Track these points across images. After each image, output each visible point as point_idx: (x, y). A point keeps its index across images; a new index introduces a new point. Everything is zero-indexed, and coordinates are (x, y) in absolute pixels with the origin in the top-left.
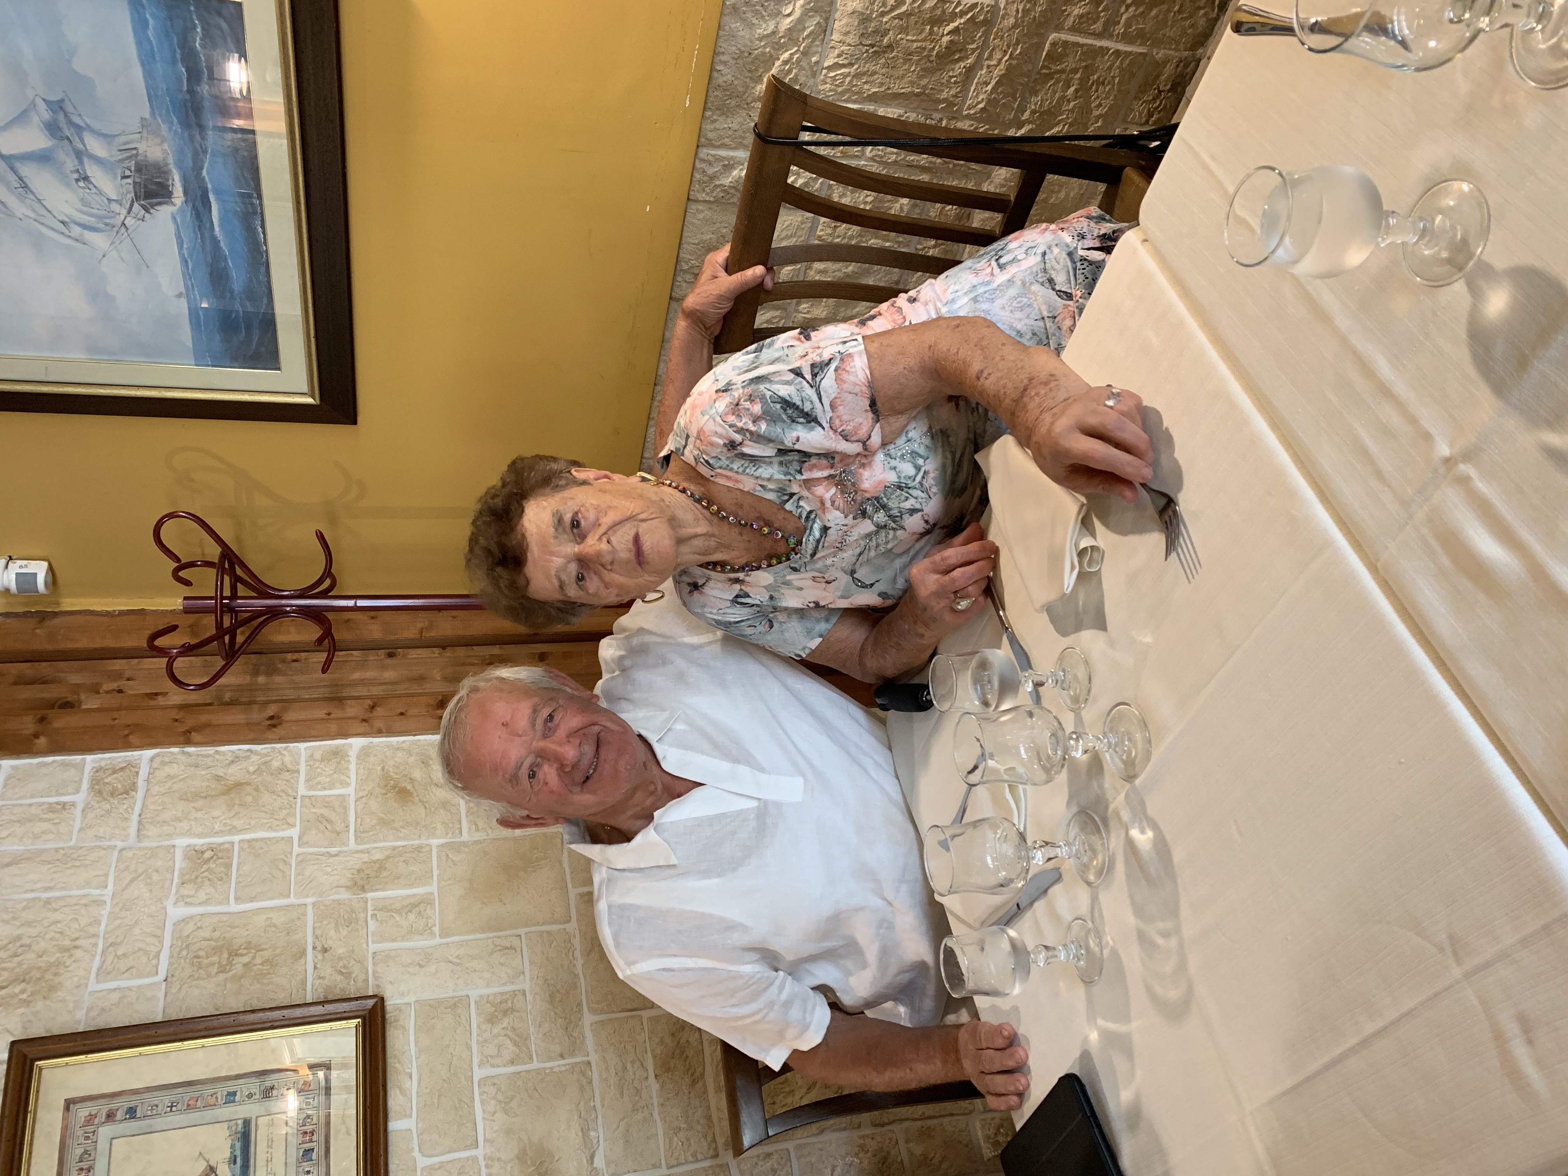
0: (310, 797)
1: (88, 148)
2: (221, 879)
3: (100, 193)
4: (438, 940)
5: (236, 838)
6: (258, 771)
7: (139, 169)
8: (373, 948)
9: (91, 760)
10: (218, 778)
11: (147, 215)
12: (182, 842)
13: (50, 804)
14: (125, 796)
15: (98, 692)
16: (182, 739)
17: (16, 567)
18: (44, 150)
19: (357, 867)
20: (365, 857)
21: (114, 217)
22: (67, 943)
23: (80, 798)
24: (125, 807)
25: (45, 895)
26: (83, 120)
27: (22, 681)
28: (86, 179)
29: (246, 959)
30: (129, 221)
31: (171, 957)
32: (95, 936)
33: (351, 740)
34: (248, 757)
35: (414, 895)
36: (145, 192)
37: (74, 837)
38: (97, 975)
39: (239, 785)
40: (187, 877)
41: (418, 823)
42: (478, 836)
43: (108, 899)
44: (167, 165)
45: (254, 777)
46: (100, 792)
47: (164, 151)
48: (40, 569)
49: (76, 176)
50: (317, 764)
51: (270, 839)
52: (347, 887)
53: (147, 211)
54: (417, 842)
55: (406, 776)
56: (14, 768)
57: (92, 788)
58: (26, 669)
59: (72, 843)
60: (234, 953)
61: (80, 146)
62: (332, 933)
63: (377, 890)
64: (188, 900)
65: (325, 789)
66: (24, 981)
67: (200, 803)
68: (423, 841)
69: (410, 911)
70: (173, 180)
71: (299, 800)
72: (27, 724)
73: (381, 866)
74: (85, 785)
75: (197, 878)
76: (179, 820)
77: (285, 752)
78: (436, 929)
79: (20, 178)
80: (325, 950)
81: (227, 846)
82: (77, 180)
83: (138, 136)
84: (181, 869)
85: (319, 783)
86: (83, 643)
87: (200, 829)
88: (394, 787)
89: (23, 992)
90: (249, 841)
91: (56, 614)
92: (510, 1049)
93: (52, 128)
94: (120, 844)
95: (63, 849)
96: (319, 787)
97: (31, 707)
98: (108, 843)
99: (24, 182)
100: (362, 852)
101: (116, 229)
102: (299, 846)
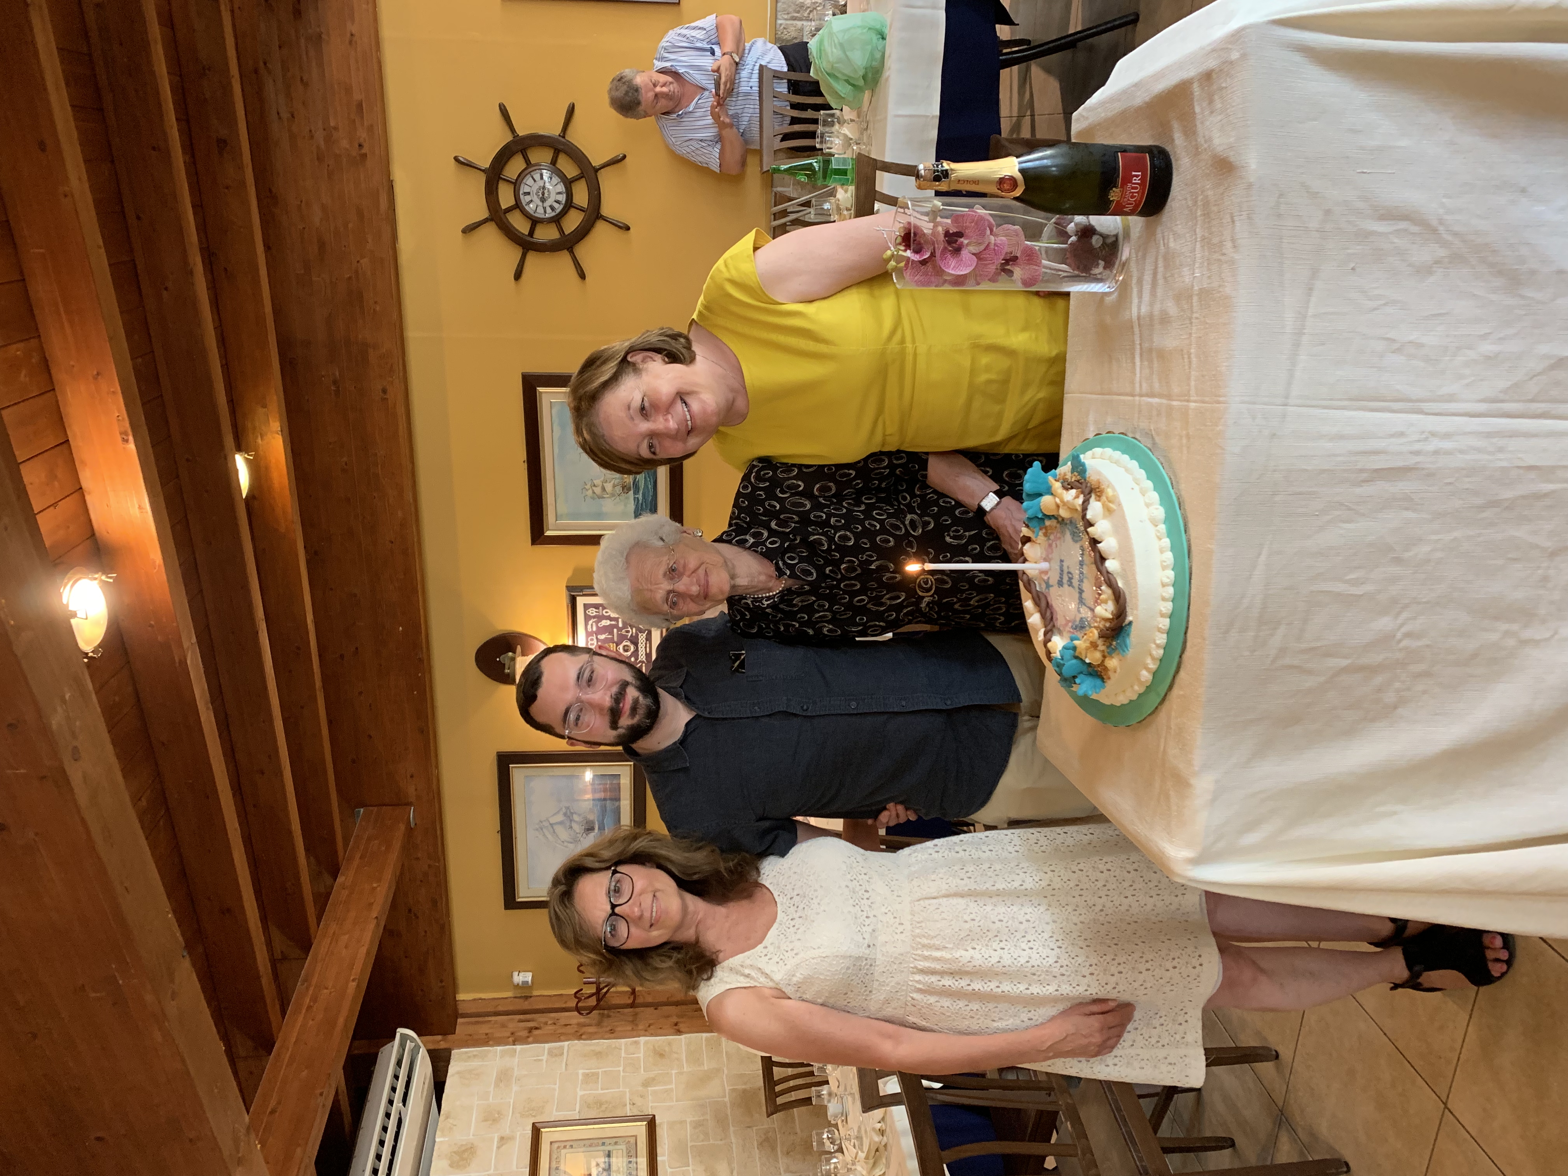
0: (626, 1057)
2: (595, 1083)
4: (675, 1102)
5: (600, 1070)
6: (607, 1048)
8: (650, 1105)
9: (547, 1046)
10: (592, 1051)
12: (581, 1072)
15: (548, 1024)
16: (579, 1038)
17: (522, 975)
18: (562, 821)
19: (644, 1079)
20: (648, 1076)
22: (544, 1102)
23: (545, 1058)
24: (560, 1060)
25: (536, 1087)
26: (574, 811)
27: (522, 1020)
29: (606, 1104)
30: (581, 840)
31: (580, 1103)
33: (641, 1038)
34: (603, 1044)
35: (665, 1088)
37: (544, 1069)
38: (556, 1109)
39: (600, 1053)
40: (583, 1082)
41: (667, 1065)
42: (690, 1069)
44: (595, 821)
45: (605, 1050)
46: (551, 1055)
47: (595, 817)
48: (529, 976)
49: (569, 827)
50: (629, 1046)
51: (612, 1071)
52: (641, 1086)
53: (587, 836)
54: (667, 1071)
55: (662, 1049)
56: (522, 1048)
57: (549, 1053)
58: (522, 1017)
59: (543, 1071)
60: (601, 1104)
62: (636, 1099)
63: (652, 1087)
64: (584, 1089)
65: (632, 1054)
67: (587, 1059)
68: (669, 1071)
69: (665, 1093)
71: (622, 1058)
72: (525, 1033)
73: (654, 1079)
74: (546, 1053)
75: (587, 1082)
76: (579, 1063)
77: (615, 1042)
80: (633, 1102)
81: (597, 1072)
83: (588, 814)
84: (581, 1080)
85: (629, 1053)
86: (541, 1006)
87: (587, 1067)
88: (658, 1053)
90: (604, 1071)
92: (702, 1137)
94: (559, 1071)
95: (540, 1073)
97: (525, 1029)
98: (556, 1070)
99: (555, 831)
100: (646, 1074)
101: (577, 842)
102: (623, 1073)
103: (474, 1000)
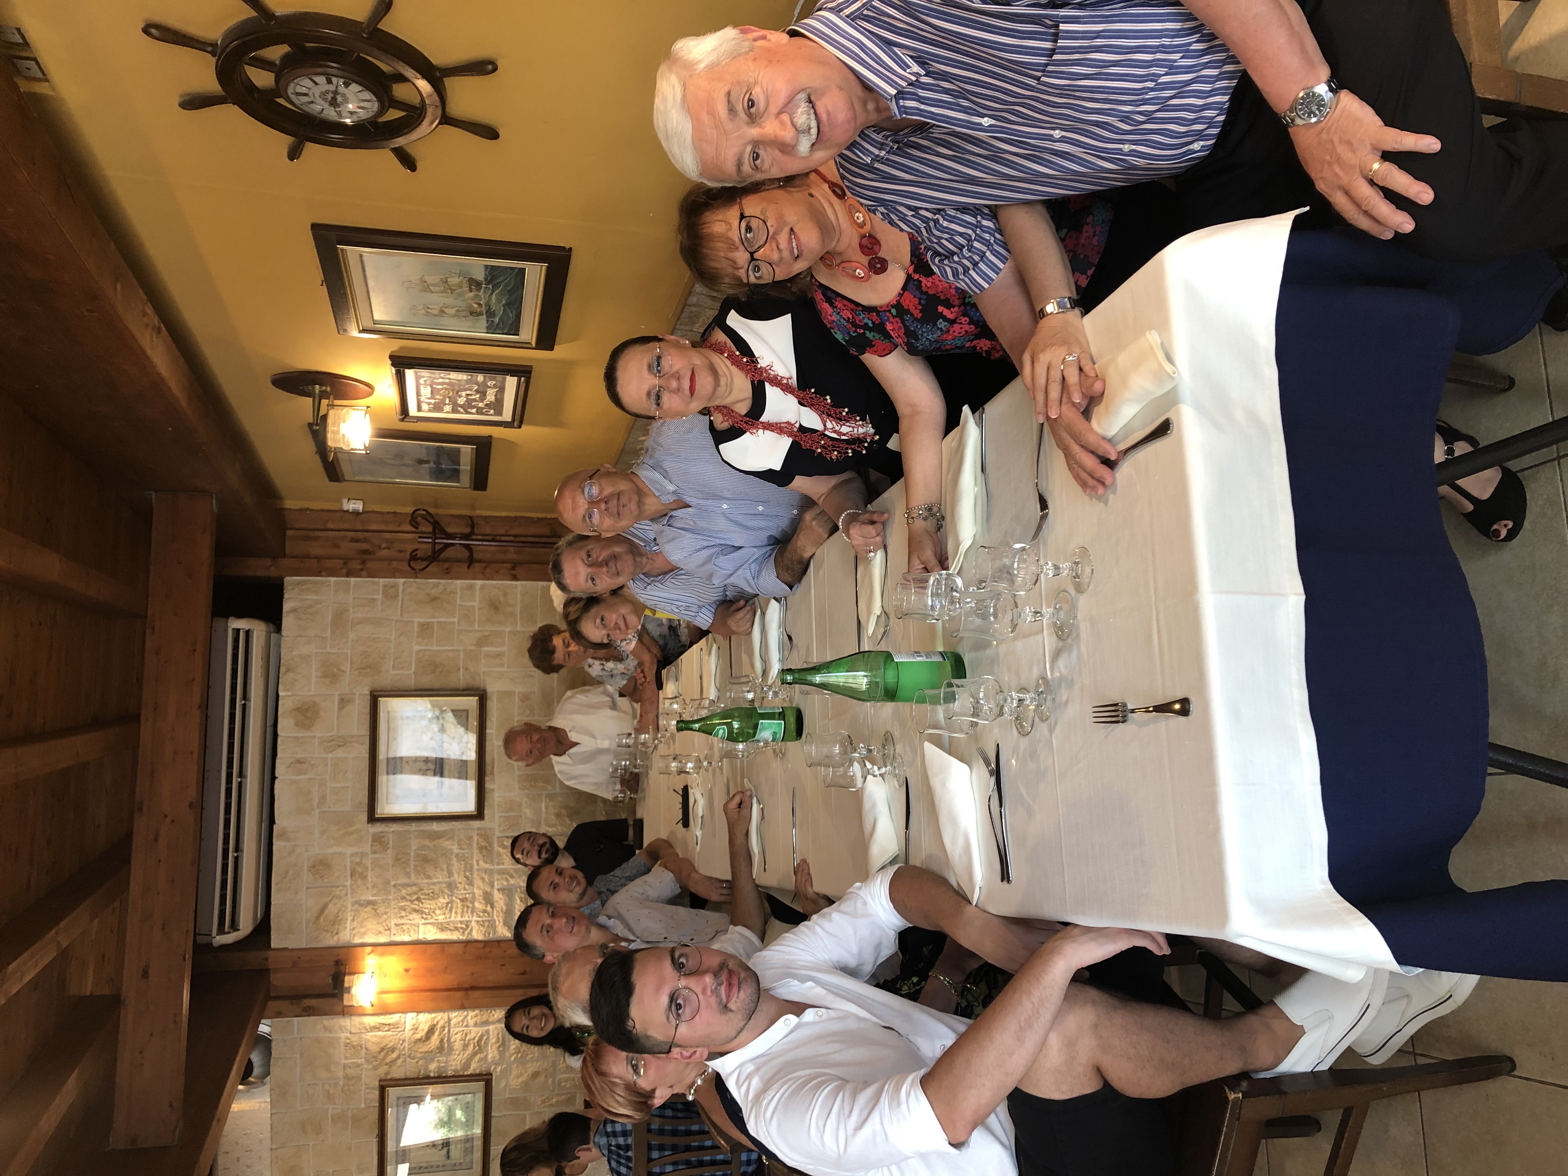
0: (461, 605)
2: (431, 636)
4: (506, 669)
5: (435, 620)
6: (443, 592)
8: (483, 669)
9: (382, 581)
10: (428, 594)
13: (369, 598)
15: (380, 548)
16: (414, 576)
17: (351, 503)
19: (479, 636)
20: (482, 633)
22: (381, 655)
23: (379, 597)
24: (396, 603)
25: (372, 636)
27: (352, 541)
29: (440, 669)
31: (416, 665)
32: (390, 653)
33: (477, 581)
34: (438, 586)
35: (498, 651)
37: (379, 613)
38: (392, 669)
39: (436, 596)
40: (419, 634)
41: (501, 621)
42: (522, 629)
43: (393, 640)
45: (440, 594)
48: (360, 504)
50: (464, 590)
51: (447, 622)
52: (475, 645)
54: (500, 629)
55: (497, 598)
56: (356, 582)
59: (379, 616)
60: (436, 667)
62: (469, 662)
63: (485, 647)
64: (420, 643)
65: (467, 602)
66: (370, 667)
67: (422, 604)
69: (497, 657)
71: (457, 606)
72: (358, 564)
73: (487, 637)
74: (381, 592)
75: (422, 634)
76: (415, 610)
77: (452, 584)
78: (506, 665)
80: (466, 669)
81: (432, 623)
84: (417, 631)
85: (465, 598)
86: (374, 527)
87: (422, 615)
88: (493, 604)
90: (439, 622)
92: (527, 712)
94: (395, 618)
96: (465, 600)
98: (391, 617)
100: (480, 630)
102: (458, 626)
103: (301, 510)
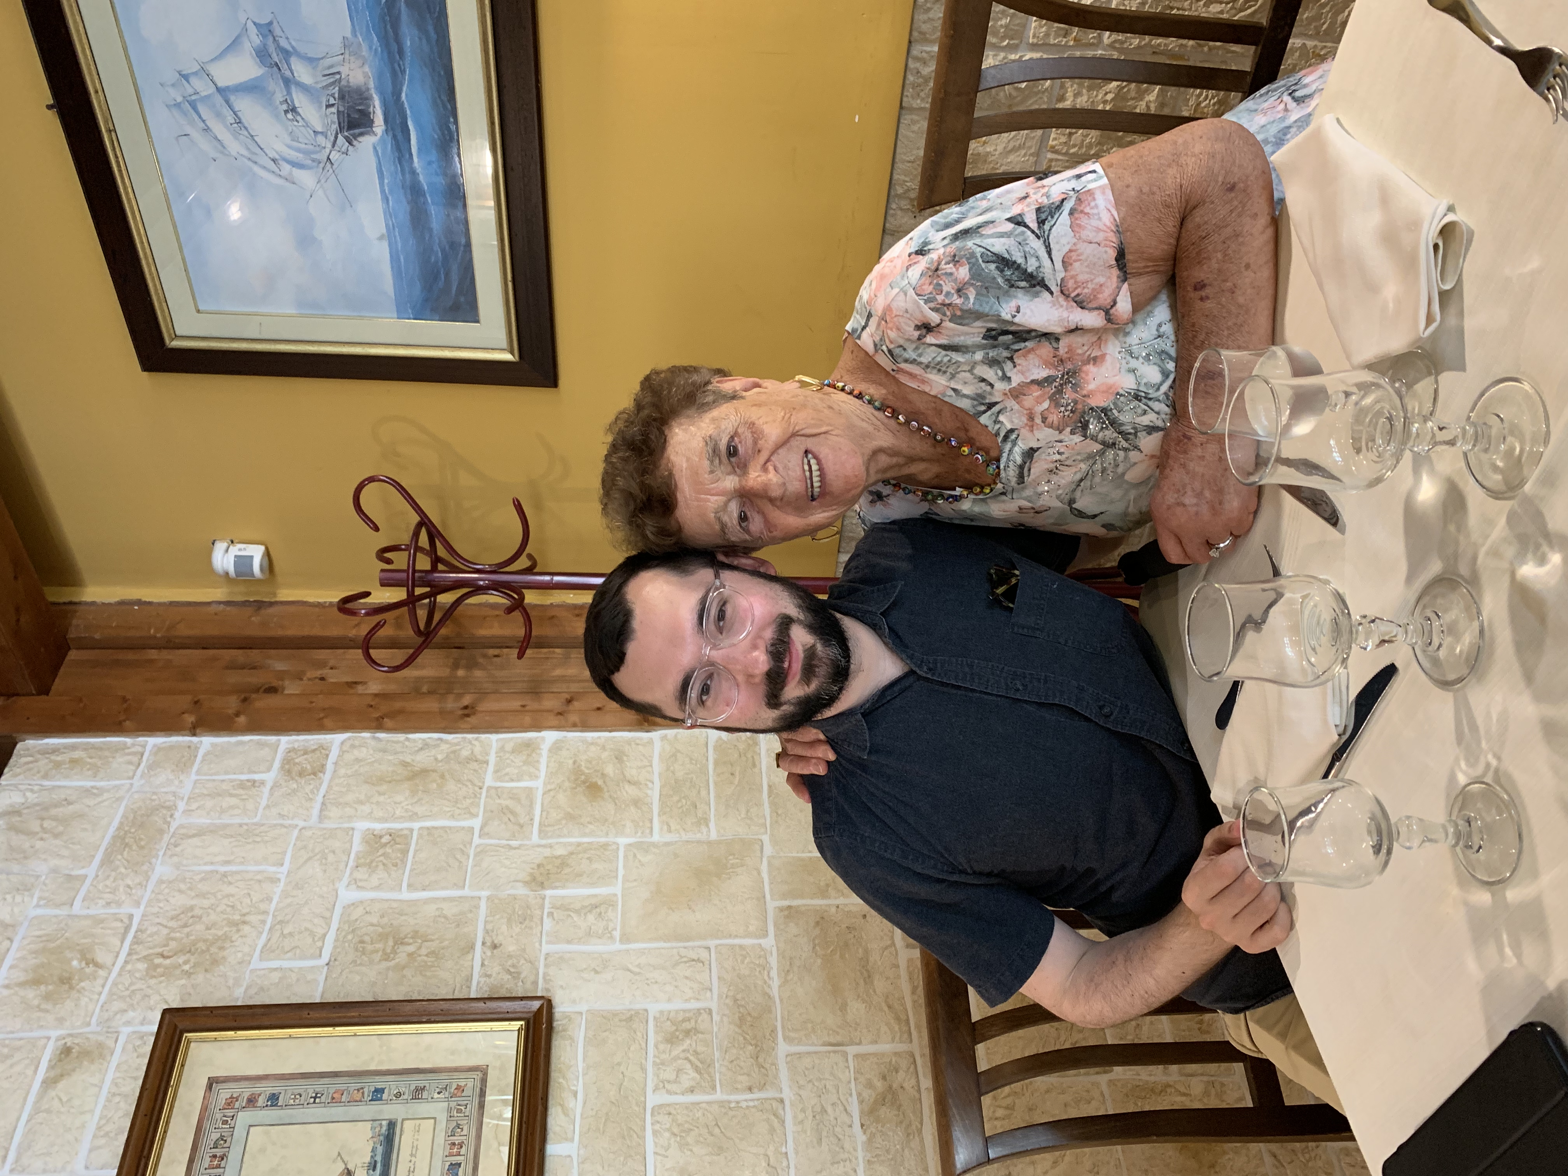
0: (496, 788)
1: (295, 74)
2: (396, 865)
3: (307, 125)
4: (618, 946)
5: (416, 825)
6: (447, 759)
7: (342, 97)
8: (546, 948)
9: (285, 741)
10: (405, 764)
11: (350, 148)
13: (241, 781)
14: (312, 776)
15: (301, 679)
16: (374, 724)
17: (236, 550)
18: (256, 79)
19: (537, 861)
20: (547, 852)
21: (320, 151)
22: (237, 917)
23: (270, 777)
24: (311, 787)
25: (223, 869)
26: (290, 43)
27: (233, 666)
28: (294, 110)
29: (411, 949)
30: (334, 156)
31: (336, 940)
32: (265, 912)
33: (544, 734)
34: (437, 746)
35: (596, 896)
36: (349, 122)
37: (259, 815)
38: (261, 952)
39: (424, 772)
40: (363, 860)
41: (606, 820)
42: (669, 838)
43: (282, 877)
44: (368, 89)
45: (440, 764)
46: (289, 772)
47: (366, 75)
48: (256, 553)
49: (285, 107)
50: (508, 755)
51: (450, 828)
52: (526, 883)
53: (350, 143)
54: (603, 840)
55: (596, 771)
56: (214, 745)
57: (282, 767)
58: (239, 655)
59: (255, 820)
60: (400, 942)
61: (288, 73)
62: (504, 928)
63: (556, 888)
64: (360, 884)
65: (512, 780)
66: (189, 952)
67: (384, 787)
68: (611, 839)
69: (590, 911)
70: (374, 107)
71: (484, 791)
72: (232, 703)
73: (563, 862)
74: (277, 764)
75: (372, 862)
76: (361, 803)
77: (474, 742)
78: (617, 934)
79: (235, 113)
80: (495, 947)
81: (406, 832)
82: (286, 112)
83: (341, 57)
84: (357, 853)
85: (507, 774)
86: (292, 631)
87: (381, 814)
88: (584, 782)
89: (186, 962)
90: (428, 828)
91: (271, 604)
92: (690, 1075)
93: (262, 55)
94: (302, 824)
95: (246, 824)
96: (507, 778)
97: (237, 689)
98: (290, 822)
99: (239, 119)
100: (544, 846)
101: (322, 165)
102: (480, 837)
103: (122, 603)
